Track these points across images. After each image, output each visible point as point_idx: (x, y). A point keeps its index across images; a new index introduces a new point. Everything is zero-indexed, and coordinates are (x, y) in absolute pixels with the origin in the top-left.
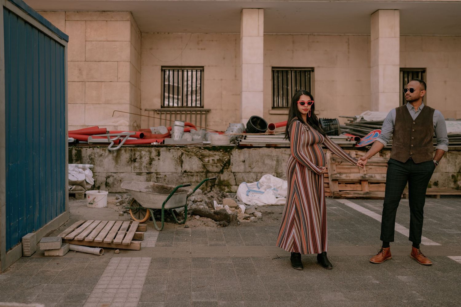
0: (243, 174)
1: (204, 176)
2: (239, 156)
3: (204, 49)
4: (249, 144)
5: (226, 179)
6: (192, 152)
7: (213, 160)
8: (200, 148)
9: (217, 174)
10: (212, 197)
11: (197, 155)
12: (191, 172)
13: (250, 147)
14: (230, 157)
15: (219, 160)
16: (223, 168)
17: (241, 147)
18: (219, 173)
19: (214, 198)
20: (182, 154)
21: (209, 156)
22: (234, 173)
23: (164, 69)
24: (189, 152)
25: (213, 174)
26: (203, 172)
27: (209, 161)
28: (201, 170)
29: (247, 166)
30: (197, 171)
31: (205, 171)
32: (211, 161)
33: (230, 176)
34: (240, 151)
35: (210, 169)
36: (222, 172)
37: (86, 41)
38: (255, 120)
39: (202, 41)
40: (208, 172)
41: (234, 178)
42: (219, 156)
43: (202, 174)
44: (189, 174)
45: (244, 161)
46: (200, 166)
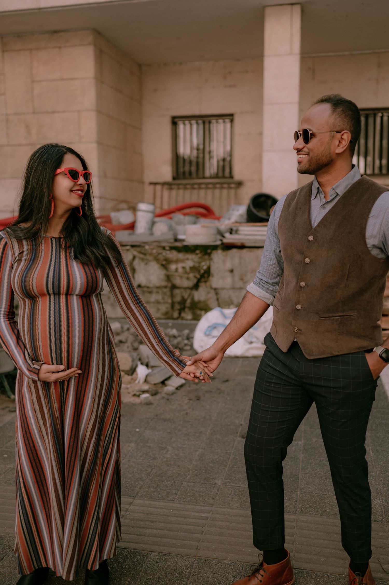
0: (231, 292)
1: (169, 293)
2: (224, 261)
3: (234, 86)
4: (239, 243)
5: (202, 298)
6: (151, 254)
7: (184, 268)
8: (164, 248)
9: (188, 291)
10: (121, 342)
11: (157, 259)
12: (148, 287)
13: (242, 247)
14: (210, 264)
15: (193, 269)
16: (199, 281)
17: (228, 247)
18: (191, 289)
19: (126, 345)
20: (134, 258)
21: (177, 261)
22: (215, 289)
23: (174, 122)
24: (145, 254)
25: (182, 290)
26: (166, 287)
27: (176, 270)
28: (164, 284)
29: (237, 278)
30: (158, 285)
31: (170, 285)
32: (180, 270)
33: (210, 295)
34: (225, 253)
35: (178, 282)
36: (196, 287)
37: (33, 82)
38: (263, 199)
39: (230, 73)
40: (174, 287)
41: (215, 297)
42: (194, 262)
43: (165, 290)
44: (145, 289)
45: (232, 271)
46: (162, 277)
